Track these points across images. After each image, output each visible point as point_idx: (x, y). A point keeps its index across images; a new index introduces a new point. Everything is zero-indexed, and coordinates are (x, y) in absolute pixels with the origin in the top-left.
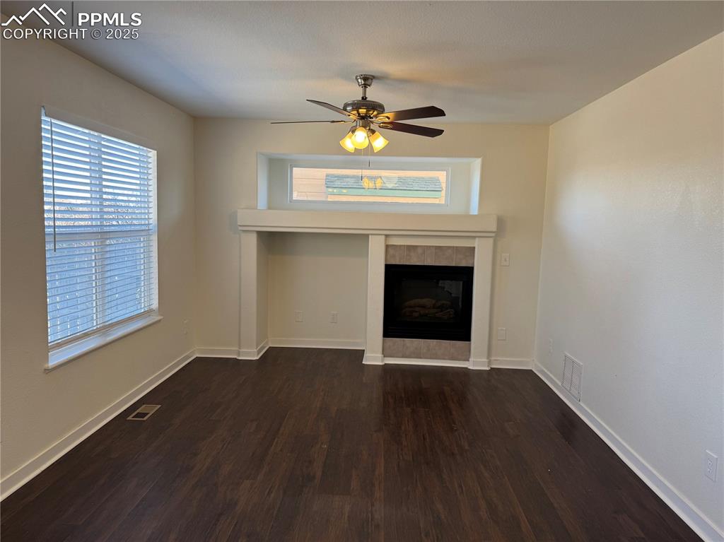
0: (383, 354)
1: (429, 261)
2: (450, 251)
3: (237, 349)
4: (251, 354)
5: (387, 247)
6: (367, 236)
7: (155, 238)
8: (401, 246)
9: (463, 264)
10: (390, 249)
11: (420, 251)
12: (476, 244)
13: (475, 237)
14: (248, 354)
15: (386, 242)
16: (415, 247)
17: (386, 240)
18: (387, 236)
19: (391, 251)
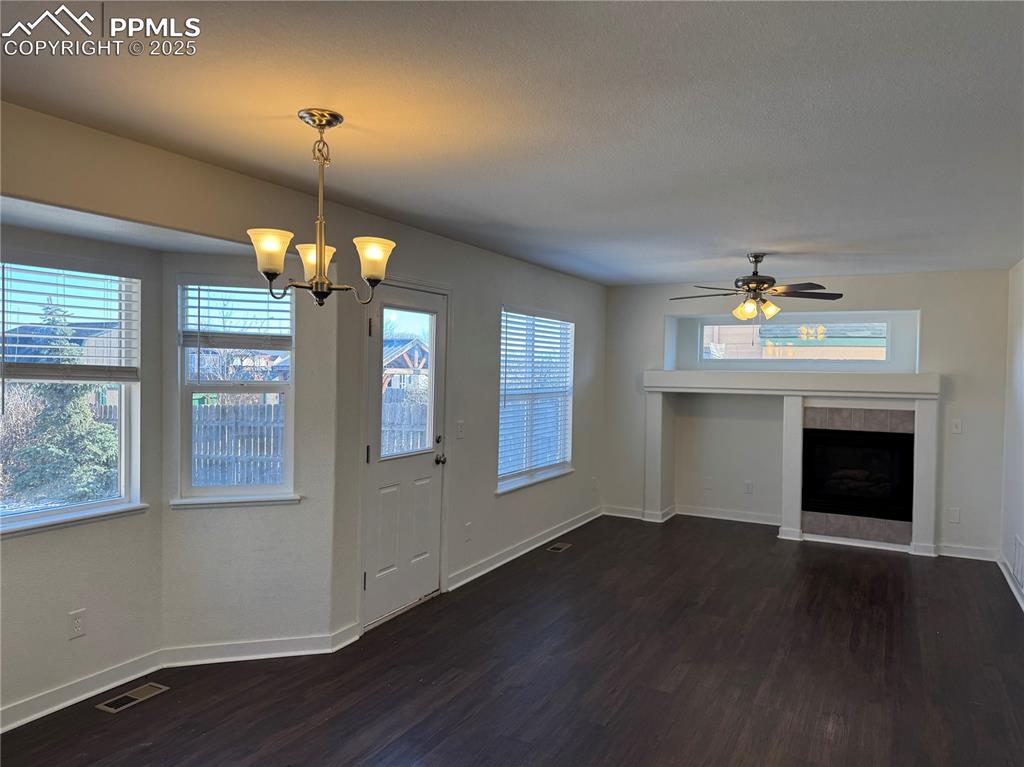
0: (802, 528)
1: (857, 426)
2: (883, 415)
3: (641, 510)
4: (655, 516)
5: (805, 409)
6: (782, 397)
7: (570, 398)
8: (821, 408)
9: (900, 430)
10: (808, 412)
11: (845, 414)
12: (916, 407)
13: (914, 400)
14: (651, 516)
15: (803, 405)
16: (839, 410)
17: (804, 402)
18: (804, 397)
19: (810, 414)
